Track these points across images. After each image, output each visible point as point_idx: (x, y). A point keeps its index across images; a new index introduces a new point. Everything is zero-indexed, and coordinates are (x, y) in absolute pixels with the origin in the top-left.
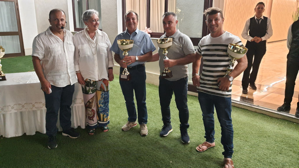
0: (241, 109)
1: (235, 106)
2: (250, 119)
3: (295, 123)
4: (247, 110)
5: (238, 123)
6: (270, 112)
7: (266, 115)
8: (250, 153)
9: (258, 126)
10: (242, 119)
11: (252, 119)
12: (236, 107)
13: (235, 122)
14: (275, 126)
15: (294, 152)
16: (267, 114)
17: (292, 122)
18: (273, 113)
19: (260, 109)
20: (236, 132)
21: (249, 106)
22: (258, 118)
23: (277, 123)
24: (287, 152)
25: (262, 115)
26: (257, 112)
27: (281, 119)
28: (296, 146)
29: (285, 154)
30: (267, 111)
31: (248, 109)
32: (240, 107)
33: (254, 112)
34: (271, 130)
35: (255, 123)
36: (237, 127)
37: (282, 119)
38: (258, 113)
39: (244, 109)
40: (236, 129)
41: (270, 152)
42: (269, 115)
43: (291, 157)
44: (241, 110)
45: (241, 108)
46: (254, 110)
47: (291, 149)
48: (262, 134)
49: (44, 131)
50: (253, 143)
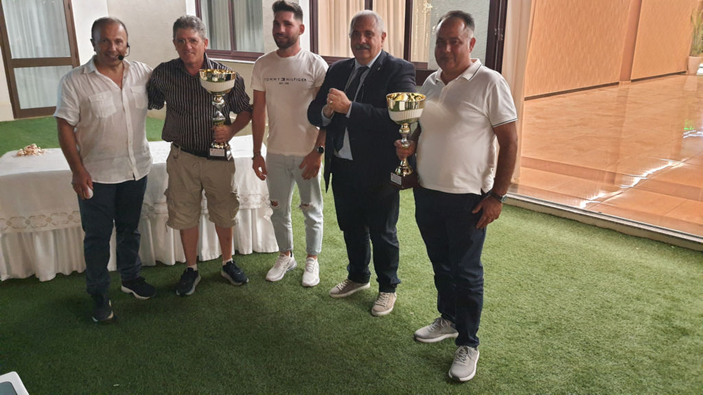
0: (564, 220)
1: (553, 214)
2: (581, 238)
3: (674, 246)
4: (578, 221)
5: (557, 246)
6: (623, 224)
7: (616, 231)
8: (579, 299)
9: (598, 252)
10: (565, 239)
11: (586, 239)
12: (554, 216)
13: (551, 245)
14: (632, 252)
15: (665, 297)
16: (618, 230)
17: (667, 243)
18: (630, 226)
19: (602, 220)
20: (552, 261)
21: (581, 214)
22: (599, 237)
23: (636, 246)
24: (652, 298)
25: (607, 230)
26: (596, 226)
27: (644, 238)
28: (669, 287)
29: (648, 301)
30: (617, 223)
31: (580, 220)
32: (563, 216)
33: (590, 225)
34: (622, 258)
35: (591, 246)
36: (556, 253)
37: (649, 239)
38: (599, 227)
39: (570, 220)
40: (552, 256)
41: (618, 296)
42: (622, 231)
43: (658, 305)
44: (565, 223)
45: (565, 218)
46: (591, 222)
47: (659, 292)
48: (606, 266)
49: (170, 260)
50: (584, 281)
